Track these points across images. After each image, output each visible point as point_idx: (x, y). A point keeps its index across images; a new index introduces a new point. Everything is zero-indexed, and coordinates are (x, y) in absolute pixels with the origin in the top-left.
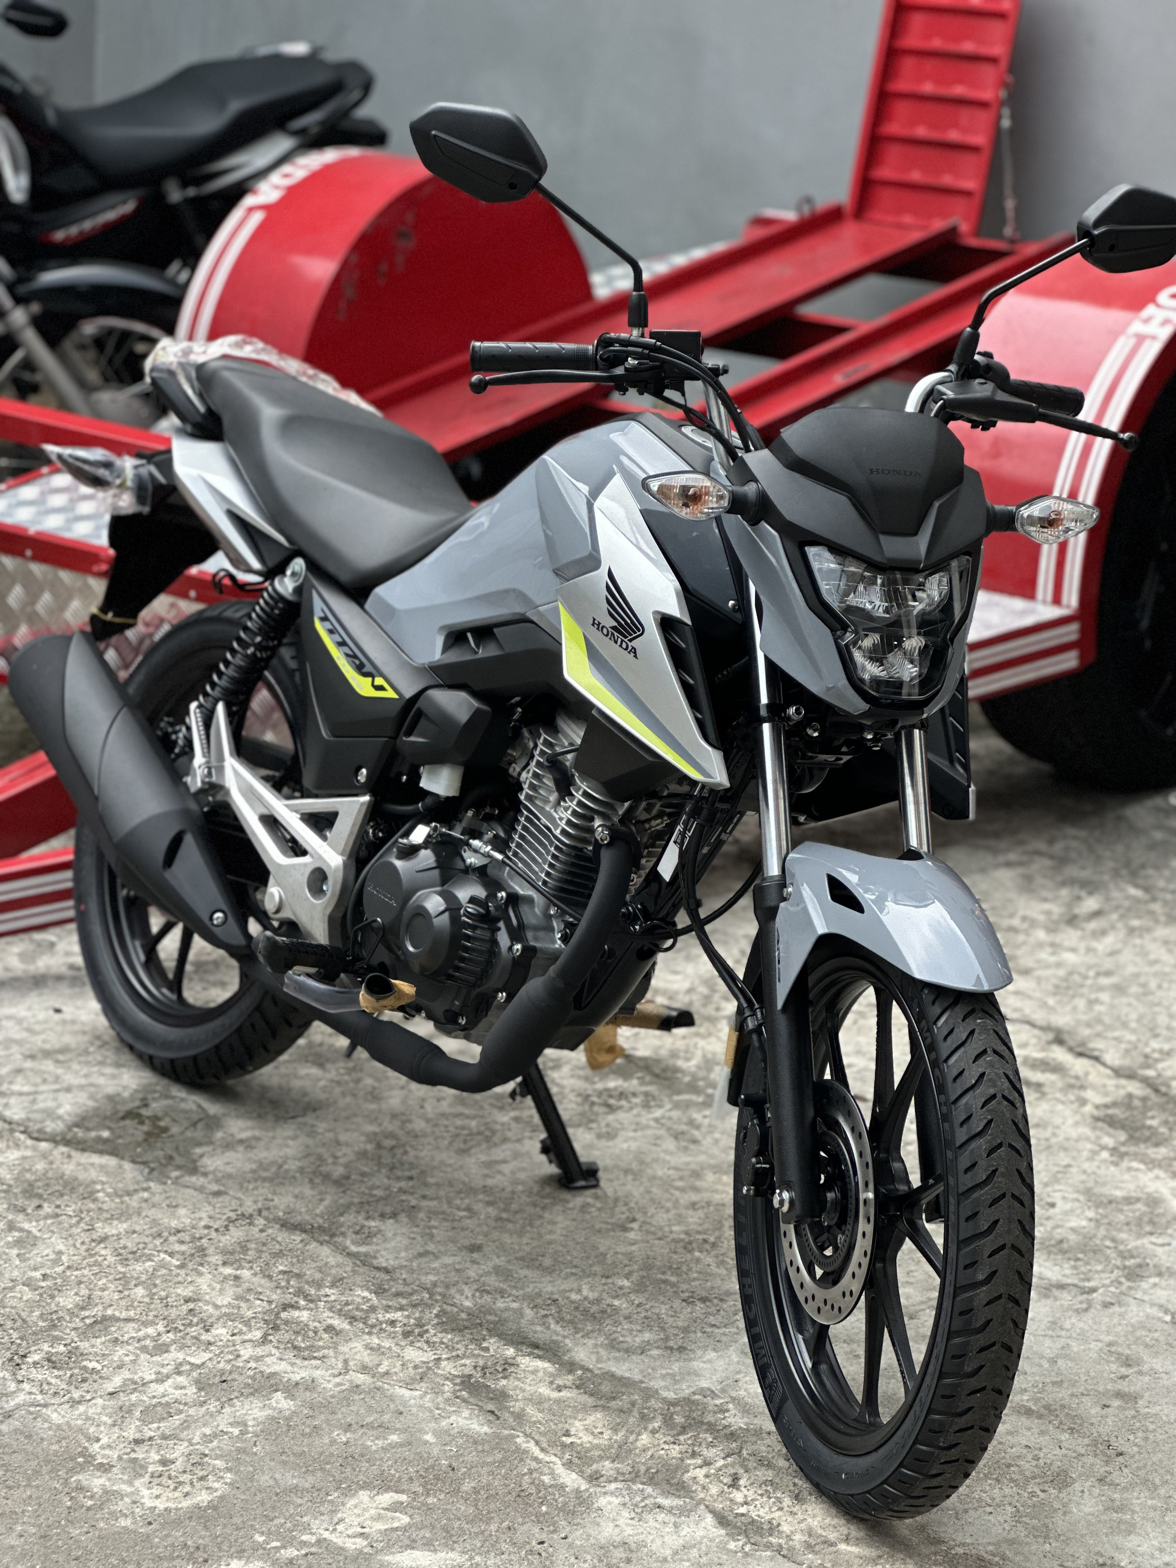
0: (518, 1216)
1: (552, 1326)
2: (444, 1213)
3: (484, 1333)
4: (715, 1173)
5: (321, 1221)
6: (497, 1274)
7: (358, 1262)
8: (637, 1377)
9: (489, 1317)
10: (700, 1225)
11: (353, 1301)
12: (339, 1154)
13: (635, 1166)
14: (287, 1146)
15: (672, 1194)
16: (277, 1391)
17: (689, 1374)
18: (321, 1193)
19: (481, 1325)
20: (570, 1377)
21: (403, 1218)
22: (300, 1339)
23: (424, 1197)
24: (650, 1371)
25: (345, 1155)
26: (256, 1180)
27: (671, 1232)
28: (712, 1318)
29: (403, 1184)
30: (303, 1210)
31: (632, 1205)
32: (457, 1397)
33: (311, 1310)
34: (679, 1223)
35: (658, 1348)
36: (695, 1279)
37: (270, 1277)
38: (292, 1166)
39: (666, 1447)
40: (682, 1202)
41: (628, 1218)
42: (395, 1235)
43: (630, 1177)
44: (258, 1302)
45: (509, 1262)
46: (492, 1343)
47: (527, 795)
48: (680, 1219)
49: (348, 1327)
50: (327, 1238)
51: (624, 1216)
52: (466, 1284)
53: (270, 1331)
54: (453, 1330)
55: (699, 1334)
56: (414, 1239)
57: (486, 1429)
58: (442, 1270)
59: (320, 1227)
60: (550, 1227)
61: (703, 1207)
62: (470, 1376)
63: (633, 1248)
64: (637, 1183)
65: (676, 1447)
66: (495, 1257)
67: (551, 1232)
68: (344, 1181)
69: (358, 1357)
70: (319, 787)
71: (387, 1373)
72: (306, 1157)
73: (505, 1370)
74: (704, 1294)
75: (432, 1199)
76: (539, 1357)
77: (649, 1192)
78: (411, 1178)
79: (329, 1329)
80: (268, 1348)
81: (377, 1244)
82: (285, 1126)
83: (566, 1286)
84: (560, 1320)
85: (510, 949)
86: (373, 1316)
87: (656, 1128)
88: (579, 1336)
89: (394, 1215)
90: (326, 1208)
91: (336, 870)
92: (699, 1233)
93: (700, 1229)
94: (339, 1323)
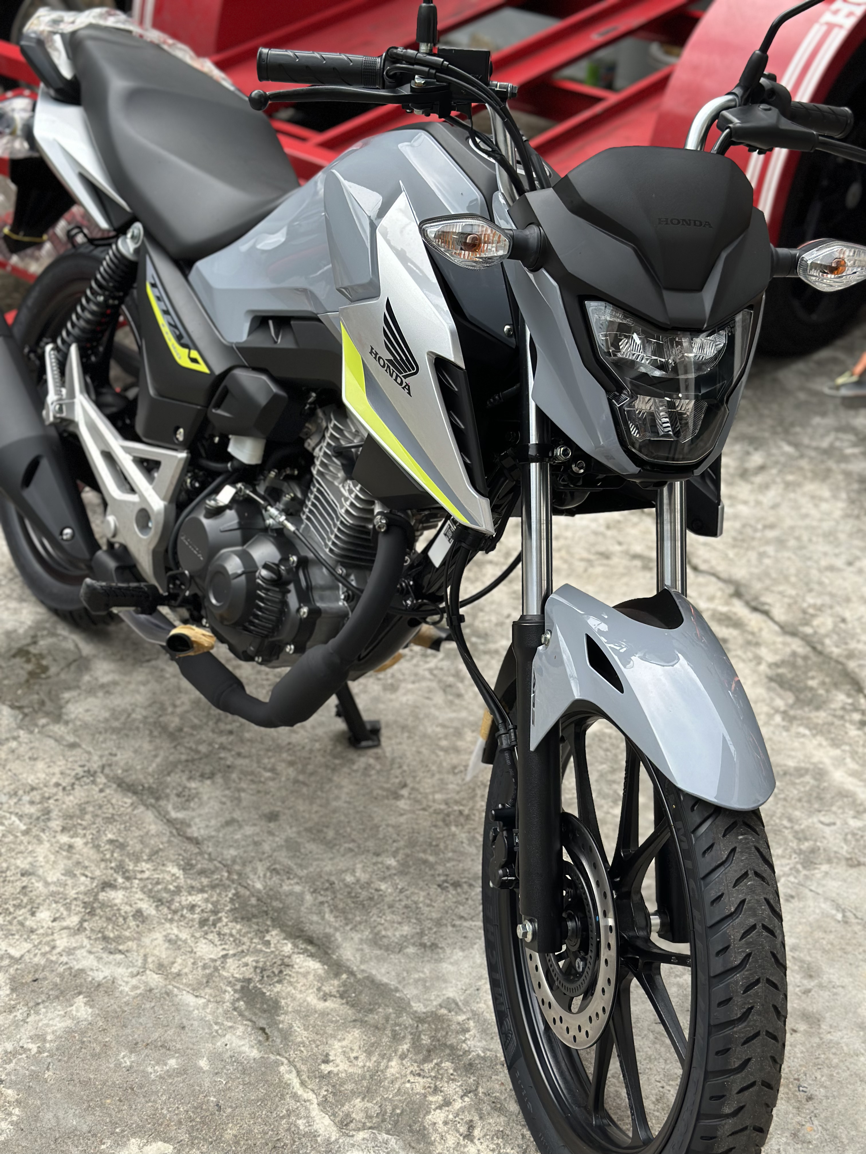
0: (313, 779)
1: (327, 916)
2: (252, 773)
3: (269, 923)
4: (473, 731)
5: (151, 781)
6: (288, 848)
7: (174, 831)
8: (393, 983)
9: (276, 904)
10: (458, 793)
11: (164, 878)
12: (178, 702)
13: (410, 722)
14: (138, 692)
15: (438, 756)
16: (80, 993)
17: (438, 978)
18: (157, 748)
19: (266, 913)
20: (336, 982)
21: (219, 779)
22: (110, 927)
23: (239, 755)
24: (405, 974)
25: (183, 703)
26: (106, 731)
27: (434, 801)
28: (461, 908)
29: (223, 739)
30: (139, 767)
31: (405, 768)
32: (235, 1009)
33: (125, 889)
34: (441, 790)
35: (414, 944)
36: (450, 860)
37: (97, 847)
38: (137, 715)
39: (412, 1078)
40: (445, 764)
41: (400, 783)
42: (209, 798)
43: (406, 735)
44: (83, 879)
45: (299, 833)
46: (274, 936)
47: (319, 471)
48: (442, 785)
49: (153, 912)
50: (153, 801)
51: (397, 781)
52: (261, 860)
53: (87, 917)
54: (242, 919)
55: (450, 929)
56: (224, 803)
57: (255, 1053)
58: (243, 843)
59: (150, 788)
60: (336, 792)
61: (461, 772)
62: (249, 980)
63: (402, 819)
64: (411, 741)
65: (420, 1079)
66: (288, 827)
67: (337, 798)
68: (177, 734)
69: (156, 952)
70: (147, 437)
71: (179, 974)
72: (150, 705)
73: (281, 972)
74: (456, 878)
75: (245, 757)
76: (312, 955)
77: (419, 752)
78: (231, 732)
79: (139, 914)
80: (82, 939)
81: (193, 810)
82: (141, 669)
83: (342, 866)
84: (334, 908)
85: (298, 610)
86: (177, 899)
87: (430, 680)
88: (348, 928)
89: (212, 776)
90: (158, 766)
91: (159, 513)
92: (457, 802)
93: (457, 797)
94: (147, 907)
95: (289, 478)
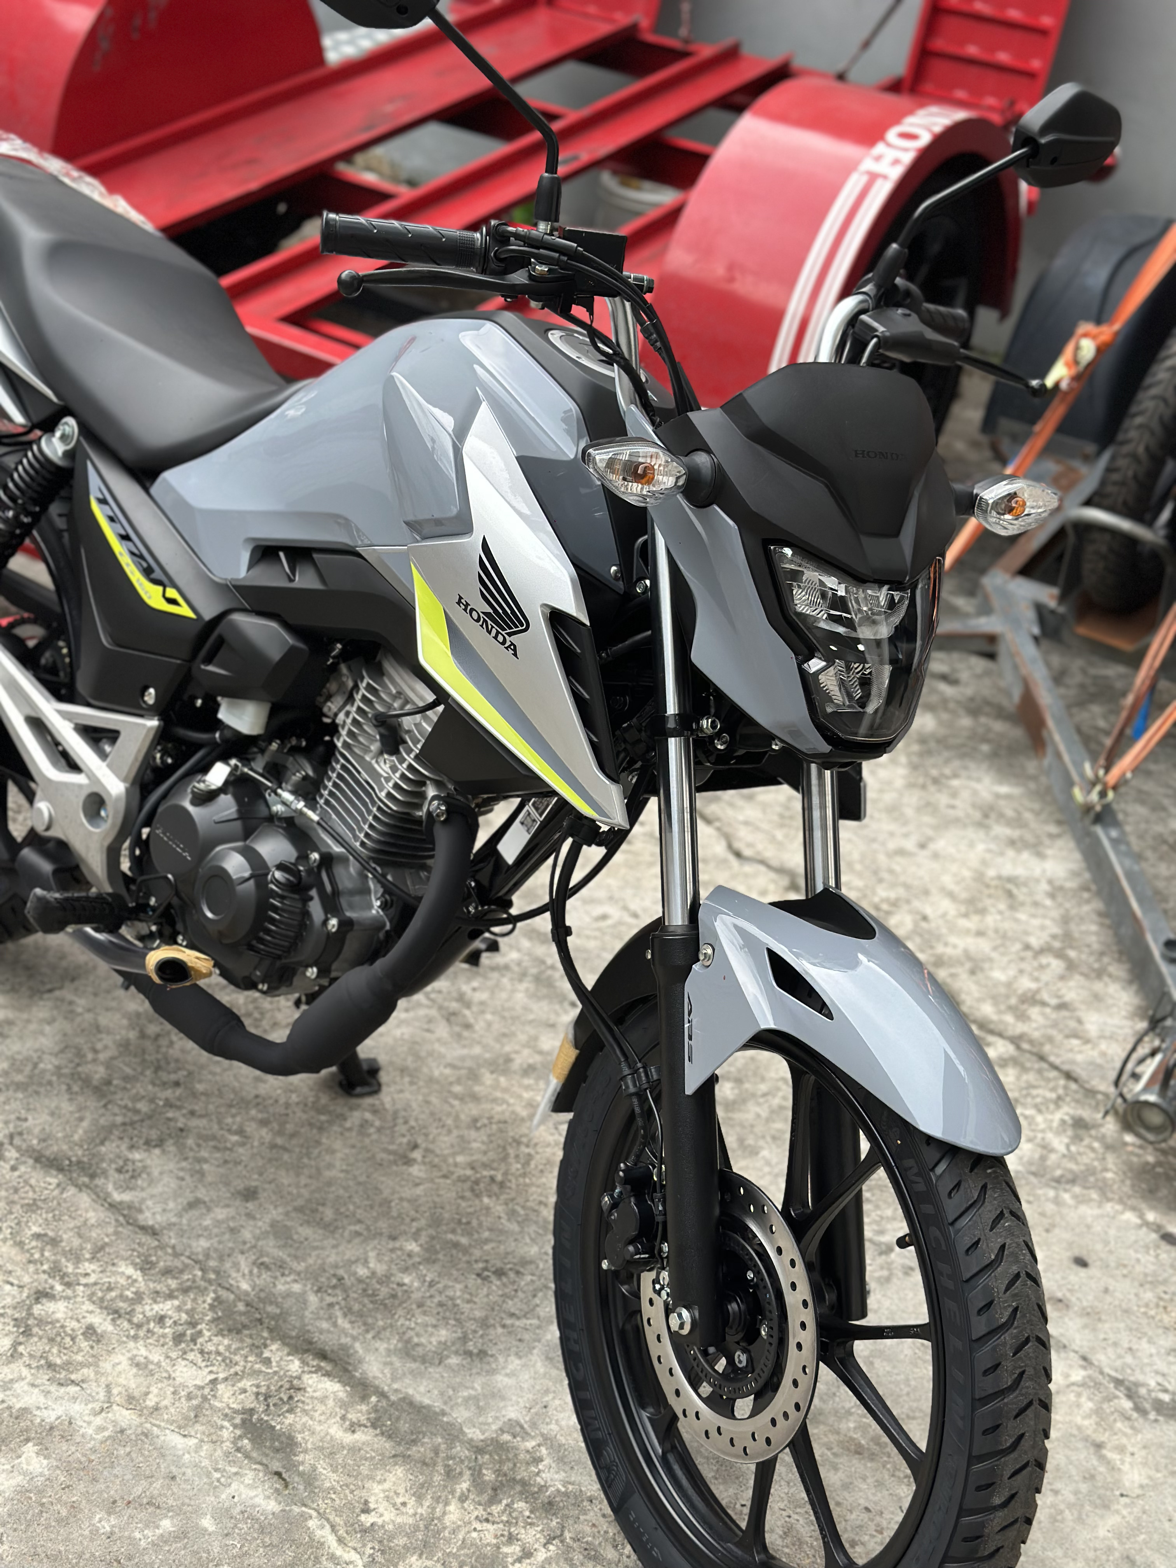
0: (294, 1141)
1: (340, 1321)
2: (214, 1138)
3: (265, 1334)
4: (492, 1072)
5: (80, 1153)
6: (276, 1235)
7: (121, 1219)
8: (438, 1405)
9: (270, 1309)
10: (485, 1153)
11: (117, 1283)
12: (99, 1046)
13: (410, 1062)
14: (42, 1033)
15: (452, 1106)
16: (28, 1440)
17: (493, 1395)
18: (80, 1109)
19: (260, 1321)
20: (364, 1408)
21: (170, 1146)
22: (55, 1350)
23: (192, 1113)
24: (451, 1392)
25: (106, 1047)
26: (8, 1088)
27: (456, 1165)
28: (510, 1302)
29: (168, 1093)
30: (60, 1135)
31: (412, 1123)
32: (238, 1450)
33: (68, 1298)
34: (462, 1151)
35: (456, 1353)
36: (487, 1241)
37: (21, 1244)
38: (48, 1064)
39: (478, 1526)
40: (463, 1117)
41: (409, 1143)
42: (161, 1173)
43: (407, 1079)
44: (8, 1287)
45: (287, 1214)
46: (275, 1351)
48: (463, 1145)
49: (110, 1328)
50: (86, 1180)
51: (405, 1140)
52: (242, 1253)
53: (21, 1339)
54: (230, 1331)
55: (500, 1330)
56: (182, 1179)
57: (272, 1506)
58: (216, 1231)
59: (79, 1162)
60: (328, 1158)
61: (485, 1126)
62: (252, 1411)
63: (419, 1191)
64: (414, 1087)
65: (489, 1526)
66: (271, 1207)
67: (330, 1166)
68: (105, 1088)
69: (122, 1381)
70: (96, 698)
71: (156, 1408)
72: (62, 1051)
73: (291, 1398)
74: (499, 1264)
75: (201, 1116)
76: (327, 1374)
77: (428, 1102)
78: (177, 1084)
79: (90, 1331)
80: (18, 1368)
81: (143, 1189)
82: (41, 1003)
83: (349, 1254)
84: (348, 1312)
85: (325, 923)
86: (139, 1309)
88: (369, 1336)
89: (160, 1143)
90: (85, 1132)
91: (117, 797)
92: (485, 1166)
93: (485, 1159)
94: (101, 1321)
95: (295, 750)
